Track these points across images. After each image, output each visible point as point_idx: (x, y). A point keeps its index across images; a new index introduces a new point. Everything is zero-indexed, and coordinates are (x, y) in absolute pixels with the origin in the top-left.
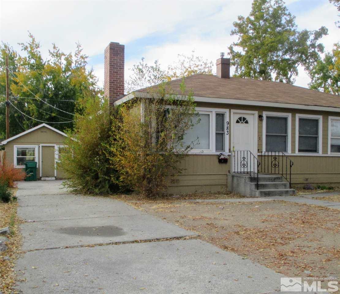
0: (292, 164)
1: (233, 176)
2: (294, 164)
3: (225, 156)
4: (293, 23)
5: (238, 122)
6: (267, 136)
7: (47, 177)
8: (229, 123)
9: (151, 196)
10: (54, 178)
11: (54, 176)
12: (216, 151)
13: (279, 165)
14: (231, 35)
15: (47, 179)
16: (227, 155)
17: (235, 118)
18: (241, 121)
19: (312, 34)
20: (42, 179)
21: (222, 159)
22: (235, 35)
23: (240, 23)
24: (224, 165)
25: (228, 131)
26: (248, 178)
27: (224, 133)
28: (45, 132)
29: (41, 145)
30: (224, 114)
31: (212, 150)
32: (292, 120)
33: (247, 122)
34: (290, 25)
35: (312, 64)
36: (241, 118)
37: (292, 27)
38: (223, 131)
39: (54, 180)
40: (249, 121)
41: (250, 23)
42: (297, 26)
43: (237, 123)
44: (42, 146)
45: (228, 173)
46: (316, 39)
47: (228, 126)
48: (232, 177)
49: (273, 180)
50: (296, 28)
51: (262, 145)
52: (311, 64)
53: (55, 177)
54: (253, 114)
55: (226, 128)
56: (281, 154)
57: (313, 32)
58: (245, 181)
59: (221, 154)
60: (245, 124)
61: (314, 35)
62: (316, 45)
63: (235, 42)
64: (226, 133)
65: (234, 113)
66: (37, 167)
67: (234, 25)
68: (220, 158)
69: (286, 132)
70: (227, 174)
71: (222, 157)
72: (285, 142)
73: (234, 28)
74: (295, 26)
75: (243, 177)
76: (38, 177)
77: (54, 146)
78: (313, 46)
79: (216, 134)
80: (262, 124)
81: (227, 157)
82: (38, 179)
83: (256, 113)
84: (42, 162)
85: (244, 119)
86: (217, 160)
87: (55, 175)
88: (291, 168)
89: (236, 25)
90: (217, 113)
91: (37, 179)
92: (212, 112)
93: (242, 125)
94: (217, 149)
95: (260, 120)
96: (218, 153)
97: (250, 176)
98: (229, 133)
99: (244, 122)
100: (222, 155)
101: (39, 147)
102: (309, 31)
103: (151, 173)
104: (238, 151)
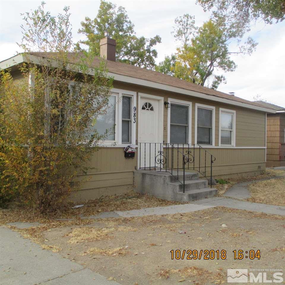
0: (213, 159)
1: (144, 175)
2: (216, 159)
3: (132, 149)
4: (132, 30)
5: (143, 108)
6: (171, 125)
8: (136, 109)
9: (49, 212)
12: (122, 143)
13: (194, 160)
14: (78, 33)
16: (135, 148)
17: (141, 103)
18: (147, 108)
19: (148, 41)
21: (129, 153)
22: (81, 33)
23: (87, 24)
24: (130, 161)
25: (135, 119)
26: (168, 177)
27: (131, 121)
30: (131, 97)
31: (119, 142)
32: (192, 110)
33: (152, 109)
34: (130, 31)
35: (149, 66)
36: (147, 103)
37: (132, 33)
38: (130, 118)
40: (154, 109)
41: (97, 24)
42: (135, 33)
43: (143, 110)
45: (135, 170)
46: (151, 45)
47: (135, 112)
48: (141, 176)
49: (190, 177)
50: (135, 34)
51: (167, 136)
52: (147, 66)
54: (159, 100)
55: (133, 115)
56: (181, 146)
57: (149, 39)
58: (164, 181)
59: (129, 146)
60: (150, 111)
61: (149, 42)
62: (151, 51)
63: (81, 40)
64: (133, 121)
65: (141, 97)
67: (81, 24)
68: (127, 152)
69: (187, 122)
70: (133, 172)
71: (130, 150)
72: (186, 133)
73: (81, 28)
74: (134, 33)
75: (161, 176)
78: (148, 51)
79: (123, 121)
80: (167, 111)
81: (134, 150)
83: (162, 99)
85: (150, 105)
86: (123, 154)
88: (212, 163)
89: (83, 24)
90: (124, 95)
92: (118, 93)
93: (147, 112)
94: (123, 141)
95: (166, 107)
96: (126, 146)
97: (171, 175)
98: (136, 121)
99: (149, 109)
100: (130, 148)
102: (146, 39)
103: (50, 176)
104: (145, 143)
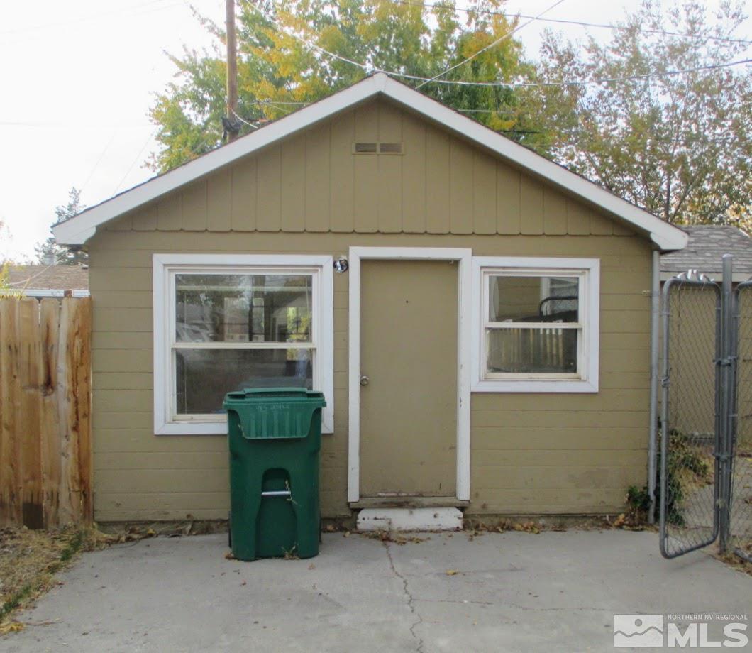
7: (400, 505)
10: (451, 518)
11: (454, 494)
15: (401, 519)
20: (367, 519)
28: (386, 148)
29: (356, 254)
39: (457, 530)
44: (364, 262)
53: (462, 509)
66: (327, 425)
76: (330, 507)
77: (455, 263)
82: (334, 520)
84: (363, 384)
87: (464, 494)
91: (328, 520)
101: (345, 266)
